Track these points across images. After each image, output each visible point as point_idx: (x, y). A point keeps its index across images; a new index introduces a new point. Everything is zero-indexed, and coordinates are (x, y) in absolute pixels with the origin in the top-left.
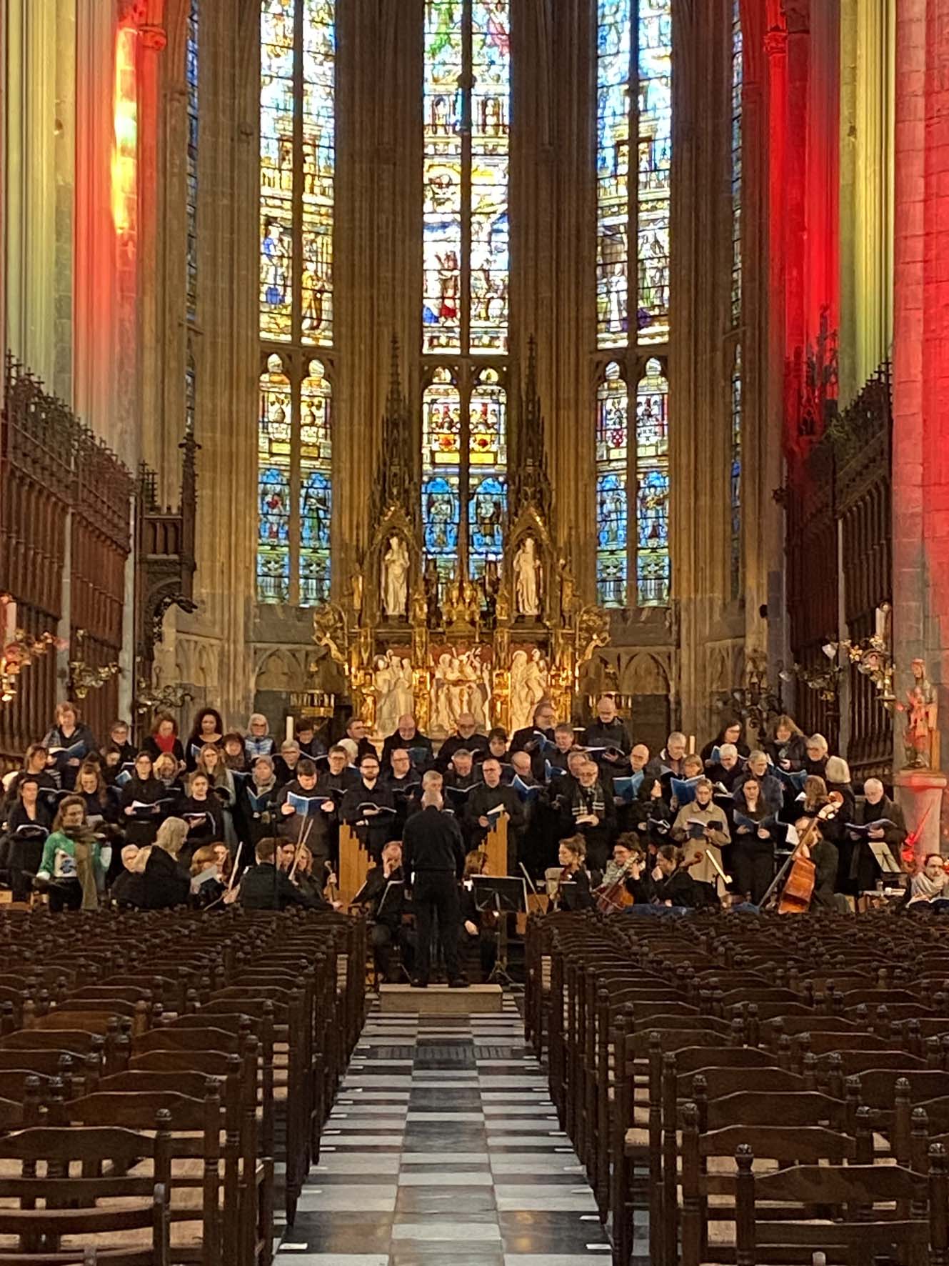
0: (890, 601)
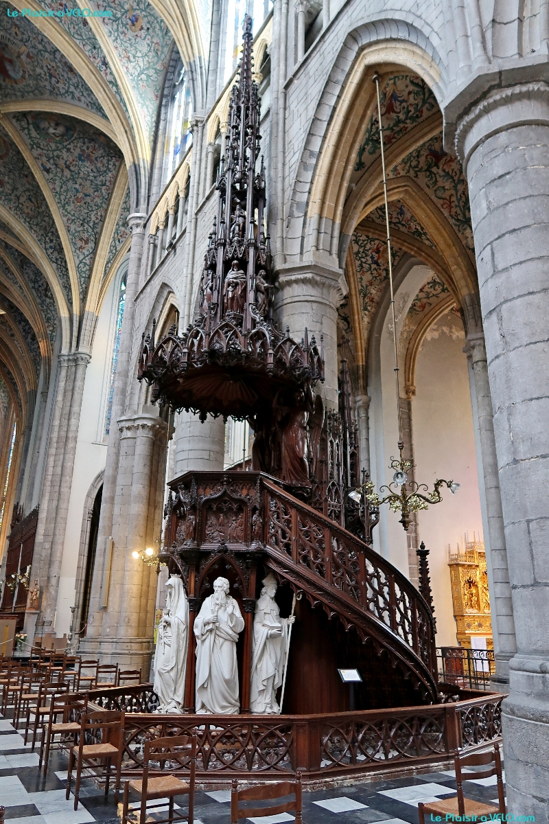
0: (31, 564)
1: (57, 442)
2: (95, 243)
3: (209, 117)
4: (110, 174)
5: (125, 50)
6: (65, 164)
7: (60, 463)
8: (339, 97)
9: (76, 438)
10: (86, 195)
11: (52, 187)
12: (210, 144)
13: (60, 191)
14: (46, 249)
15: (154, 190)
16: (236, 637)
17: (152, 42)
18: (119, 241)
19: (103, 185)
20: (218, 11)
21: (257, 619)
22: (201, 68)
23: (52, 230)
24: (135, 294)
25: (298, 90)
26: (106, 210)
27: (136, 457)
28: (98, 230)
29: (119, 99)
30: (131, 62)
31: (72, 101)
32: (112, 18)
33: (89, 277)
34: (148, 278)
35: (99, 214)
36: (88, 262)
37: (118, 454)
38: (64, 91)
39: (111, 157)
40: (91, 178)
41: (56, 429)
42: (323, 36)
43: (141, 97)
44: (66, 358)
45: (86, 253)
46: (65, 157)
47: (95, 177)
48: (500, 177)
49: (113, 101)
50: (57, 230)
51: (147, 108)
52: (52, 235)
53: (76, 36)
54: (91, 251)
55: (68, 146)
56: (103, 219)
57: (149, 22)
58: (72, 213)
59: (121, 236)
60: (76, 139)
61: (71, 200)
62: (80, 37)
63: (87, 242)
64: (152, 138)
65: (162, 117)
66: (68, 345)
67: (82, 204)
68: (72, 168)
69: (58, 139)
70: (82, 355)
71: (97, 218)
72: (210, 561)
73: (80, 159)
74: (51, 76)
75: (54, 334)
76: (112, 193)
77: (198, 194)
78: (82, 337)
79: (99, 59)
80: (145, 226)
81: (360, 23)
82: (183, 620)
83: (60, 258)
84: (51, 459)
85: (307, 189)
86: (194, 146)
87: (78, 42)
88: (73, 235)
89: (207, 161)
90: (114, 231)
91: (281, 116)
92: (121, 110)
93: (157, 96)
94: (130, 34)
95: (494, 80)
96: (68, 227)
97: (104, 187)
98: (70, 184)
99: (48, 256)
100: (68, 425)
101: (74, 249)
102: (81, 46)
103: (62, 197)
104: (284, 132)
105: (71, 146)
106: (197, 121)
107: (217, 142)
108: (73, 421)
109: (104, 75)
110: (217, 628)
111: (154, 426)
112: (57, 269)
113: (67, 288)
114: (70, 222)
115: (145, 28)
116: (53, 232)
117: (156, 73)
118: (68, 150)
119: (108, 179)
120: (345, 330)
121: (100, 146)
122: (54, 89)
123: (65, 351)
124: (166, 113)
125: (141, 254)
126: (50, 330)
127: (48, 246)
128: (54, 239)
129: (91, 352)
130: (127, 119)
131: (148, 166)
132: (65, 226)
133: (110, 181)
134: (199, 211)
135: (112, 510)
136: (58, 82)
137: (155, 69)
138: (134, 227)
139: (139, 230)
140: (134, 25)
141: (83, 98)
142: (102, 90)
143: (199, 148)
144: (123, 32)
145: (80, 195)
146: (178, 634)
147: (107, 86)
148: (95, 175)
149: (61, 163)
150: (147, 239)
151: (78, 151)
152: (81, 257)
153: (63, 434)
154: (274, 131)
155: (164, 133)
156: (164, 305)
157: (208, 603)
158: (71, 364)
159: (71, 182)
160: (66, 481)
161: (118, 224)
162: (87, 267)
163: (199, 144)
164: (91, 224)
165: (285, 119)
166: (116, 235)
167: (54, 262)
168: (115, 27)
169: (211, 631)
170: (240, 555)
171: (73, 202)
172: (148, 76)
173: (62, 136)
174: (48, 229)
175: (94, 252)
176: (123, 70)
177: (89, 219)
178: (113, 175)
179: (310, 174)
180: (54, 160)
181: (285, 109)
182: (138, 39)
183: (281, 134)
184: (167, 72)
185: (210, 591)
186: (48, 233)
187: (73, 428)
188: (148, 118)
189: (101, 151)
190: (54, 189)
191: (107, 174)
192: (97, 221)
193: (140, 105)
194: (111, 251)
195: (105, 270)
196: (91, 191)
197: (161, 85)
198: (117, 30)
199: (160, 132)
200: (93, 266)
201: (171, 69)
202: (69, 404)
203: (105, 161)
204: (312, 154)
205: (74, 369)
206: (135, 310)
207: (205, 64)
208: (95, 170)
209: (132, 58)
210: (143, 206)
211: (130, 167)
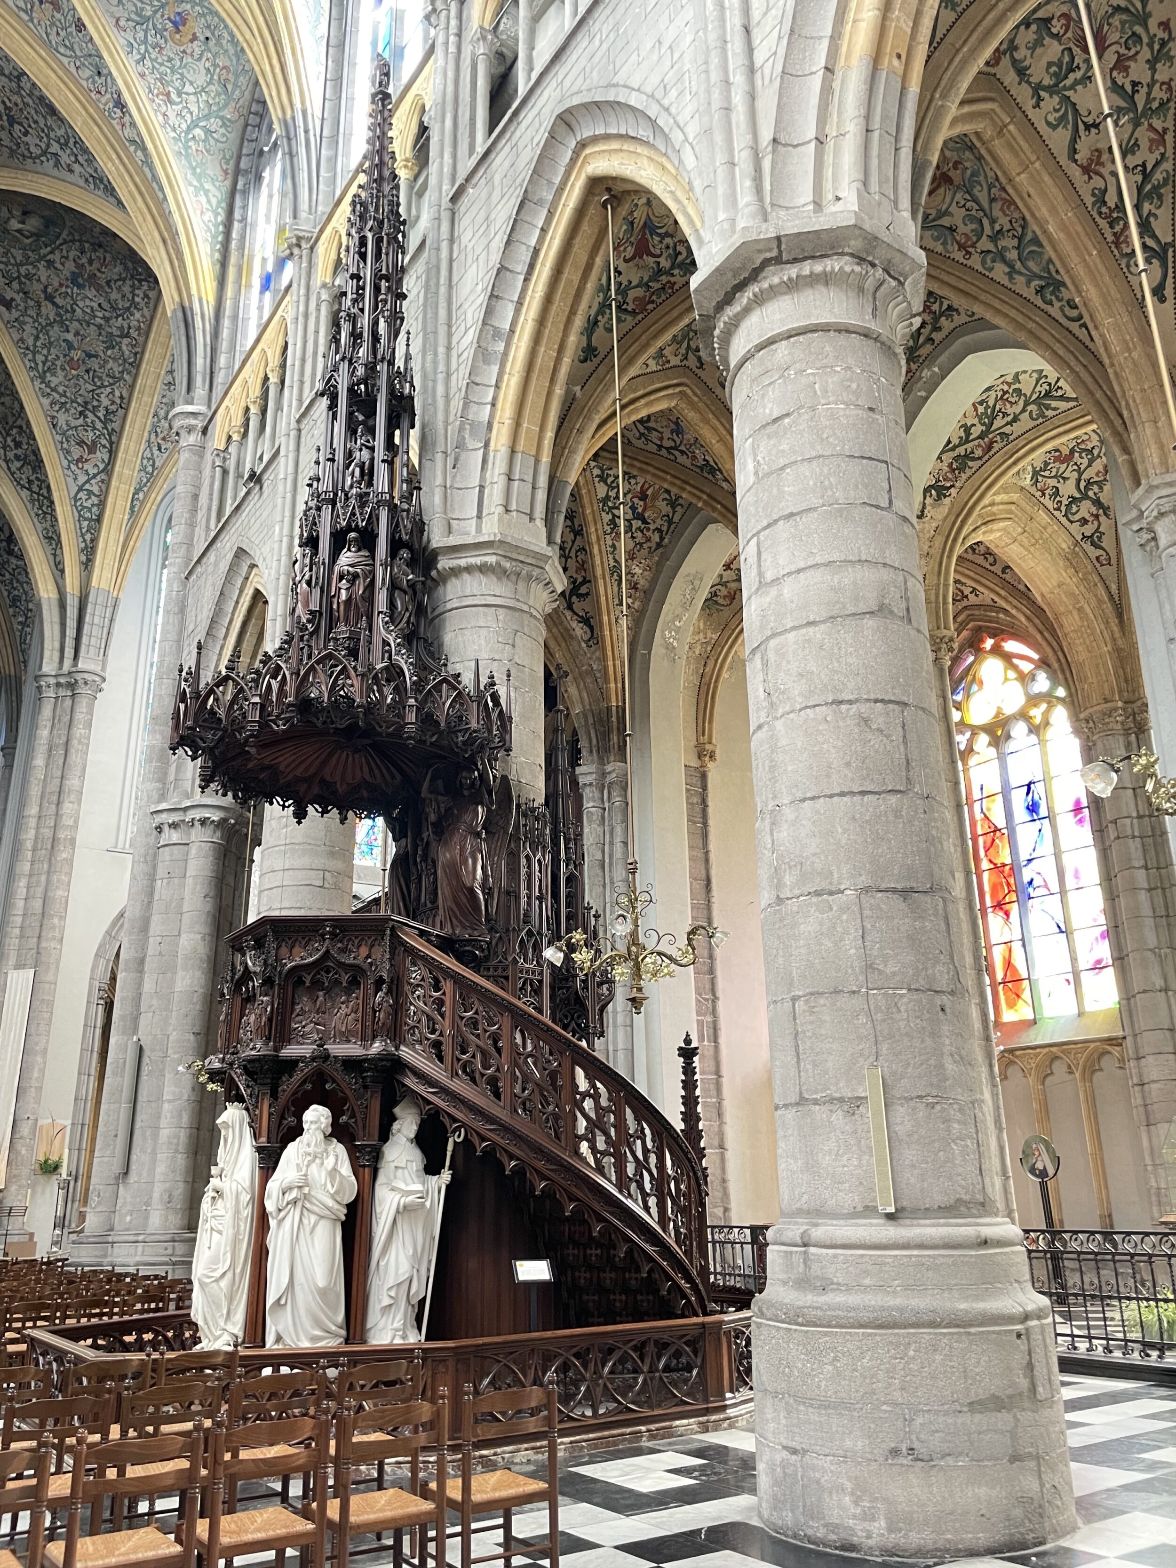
1: (34, 850)
2: (110, 452)
3: (322, 231)
4: (138, 315)
5: (161, 80)
6: (45, 291)
7: (40, 890)
8: (544, 230)
9: (73, 841)
10: (89, 356)
11: (16, 337)
12: (324, 285)
13: (35, 346)
14: (7, 462)
15: (222, 360)
16: (342, 1213)
17: (215, 66)
18: (159, 449)
19: (122, 336)
20: (340, 19)
21: (381, 1179)
22: (306, 132)
23: (19, 422)
24: (187, 565)
25: (474, 210)
26: (132, 387)
27: (189, 881)
28: (116, 426)
29: (149, 176)
30: (172, 103)
31: (55, 172)
32: (133, 16)
33: (99, 520)
34: (213, 534)
35: (117, 394)
36: (96, 489)
37: (152, 878)
38: (39, 152)
39: (140, 281)
40: (99, 321)
41: (33, 823)
42: (516, 113)
43: (194, 173)
44: (52, 681)
45: (93, 471)
46: (43, 279)
47: (107, 319)
48: (776, 420)
49: (137, 179)
50: (28, 423)
51: (207, 196)
52: (20, 434)
53: (62, 50)
54: (102, 466)
55: (49, 257)
56: (124, 405)
57: (208, 27)
58: (61, 389)
59: (164, 439)
60: (65, 242)
61: (58, 363)
62: (69, 53)
63: (92, 449)
64: (217, 255)
65: (237, 215)
66: (56, 655)
67: (81, 371)
68: (58, 300)
69: (28, 241)
70: (86, 676)
71: (113, 403)
72: (298, 1076)
73: (74, 282)
74: (12, 121)
75: (28, 630)
76: (143, 353)
77: (302, 382)
78: (85, 640)
79: (108, 96)
80: (205, 431)
81: (576, 101)
82: (247, 1184)
83: (37, 479)
84: (22, 884)
85: (489, 399)
86: (295, 285)
87: (65, 61)
88: (64, 434)
89: (318, 318)
90: (148, 428)
91: (444, 254)
92: (154, 197)
93: (226, 172)
94: (170, 49)
95: (770, 250)
96: (53, 417)
97: (126, 341)
98: (55, 331)
99: (13, 474)
100: (57, 814)
101: (65, 463)
102: (73, 70)
103: (40, 358)
104: (450, 287)
105: (56, 257)
106: (299, 238)
107: (337, 283)
108: (67, 807)
109: (118, 128)
110: (306, 1197)
111: (224, 821)
112: (32, 501)
113: (52, 538)
114: (57, 408)
115: (202, 38)
116: (21, 427)
117: (224, 125)
118: (50, 264)
119: (134, 323)
120: (586, 642)
121: (114, 259)
122: (18, 145)
123: (49, 666)
124: (245, 207)
125: (198, 487)
126: (20, 623)
127: (11, 455)
128: (25, 441)
129: (104, 669)
130: (166, 216)
131: (209, 311)
132: (46, 416)
133: (139, 329)
134: (304, 415)
135: (140, 984)
136: (26, 133)
137: (222, 118)
138: (183, 433)
139: (193, 439)
140: (178, 31)
141: (76, 167)
142: (114, 156)
143: (302, 291)
144: (156, 46)
145: (77, 355)
146: (237, 1212)
147: (126, 149)
148: (107, 314)
149: (36, 288)
150: (209, 458)
151: (70, 266)
152: (82, 479)
153: (47, 832)
154: (432, 283)
155: (241, 247)
156: (241, 591)
157: (292, 1152)
158: (62, 692)
159: (56, 328)
160: (53, 928)
161: (156, 415)
162: (95, 500)
163: (303, 282)
164: (101, 414)
165: (451, 261)
166: (153, 436)
167: (23, 487)
168: (141, 35)
169: (295, 1202)
170: (351, 1064)
171: (63, 369)
172: (208, 132)
173: (37, 235)
174: (11, 420)
175: (108, 469)
176: (156, 120)
177: (95, 403)
178: (143, 316)
179: (495, 369)
180: (20, 283)
181: (452, 240)
182: (188, 59)
183: (443, 290)
184: (247, 125)
185: (297, 1131)
186: (11, 428)
187: (67, 821)
188: (209, 216)
189: (119, 269)
190: (22, 340)
191: (132, 314)
192: (114, 408)
193: (191, 189)
194: (143, 469)
195: (132, 507)
196: (100, 348)
197: (235, 149)
198: (145, 41)
199: (234, 245)
200: (106, 497)
201: (253, 120)
202: (59, 773)
203: (126, 289)
204: (497, 333)
205: (68, 702)
206: (185, 598)
207: (315, 125)
208: (106, 305)
209: (174, 96)
210: (200, 390)
211: (174, 311)
